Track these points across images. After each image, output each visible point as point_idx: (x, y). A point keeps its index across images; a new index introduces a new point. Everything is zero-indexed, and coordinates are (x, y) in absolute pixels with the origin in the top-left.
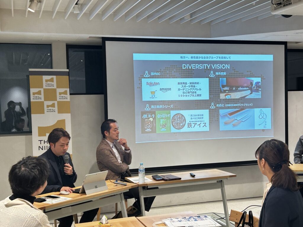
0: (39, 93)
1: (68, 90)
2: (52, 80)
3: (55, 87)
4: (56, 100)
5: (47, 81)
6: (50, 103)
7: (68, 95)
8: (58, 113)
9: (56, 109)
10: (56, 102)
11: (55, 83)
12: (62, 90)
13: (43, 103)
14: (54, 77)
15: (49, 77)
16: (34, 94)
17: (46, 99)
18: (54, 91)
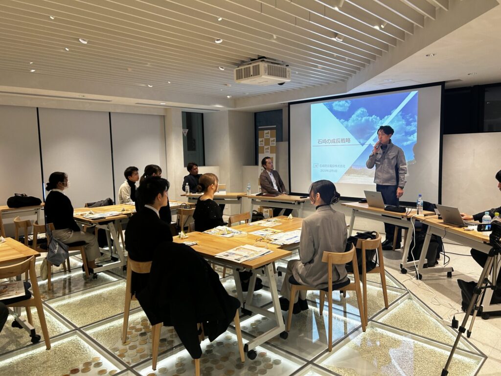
0: (262, 141)
1: (275, 138)
2: (268, 133)
3: (269, 137)
4: (269, 145)
5: (266, 134)
6: (267, 147)
7: (275, 142)
8: (270, 153)
9: (269, 150)
10: (269, 146)
11: (269, 135)
12: (272, 139)
13: (263, 147)
14: (269, 131)
15: (267, 131)
16: (260, 141)
17: (265, 145)
18: (269, 139)
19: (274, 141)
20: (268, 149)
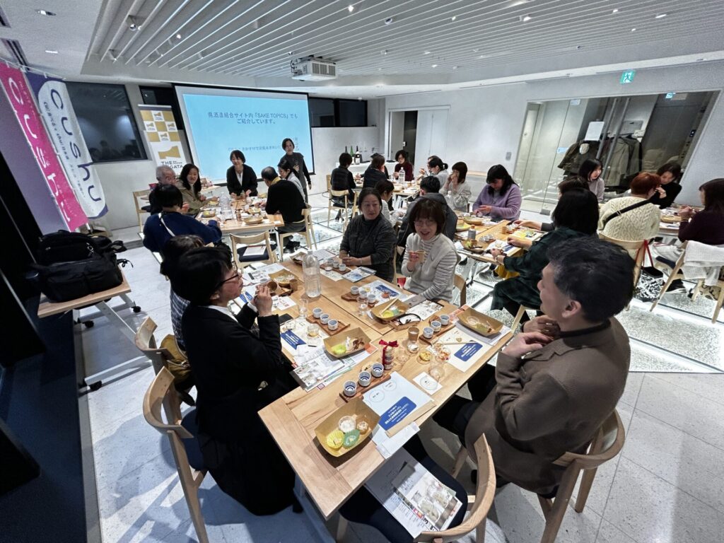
0: (151, 125)
1: (174, 123)
2: (159, 114)
3: (163, 120)
4: (167, 131)
5: (156, 115)
6: (163, 133)
8: (172, 140)
9: (168, 137)
10: (167, 133)
11: (162, 117)
12: (170, 123)
14: (161, 112)
15: (157, 112)
16: (148, 125)
18: (164, 123)
19: (172, 125)
20: (166, 135)
